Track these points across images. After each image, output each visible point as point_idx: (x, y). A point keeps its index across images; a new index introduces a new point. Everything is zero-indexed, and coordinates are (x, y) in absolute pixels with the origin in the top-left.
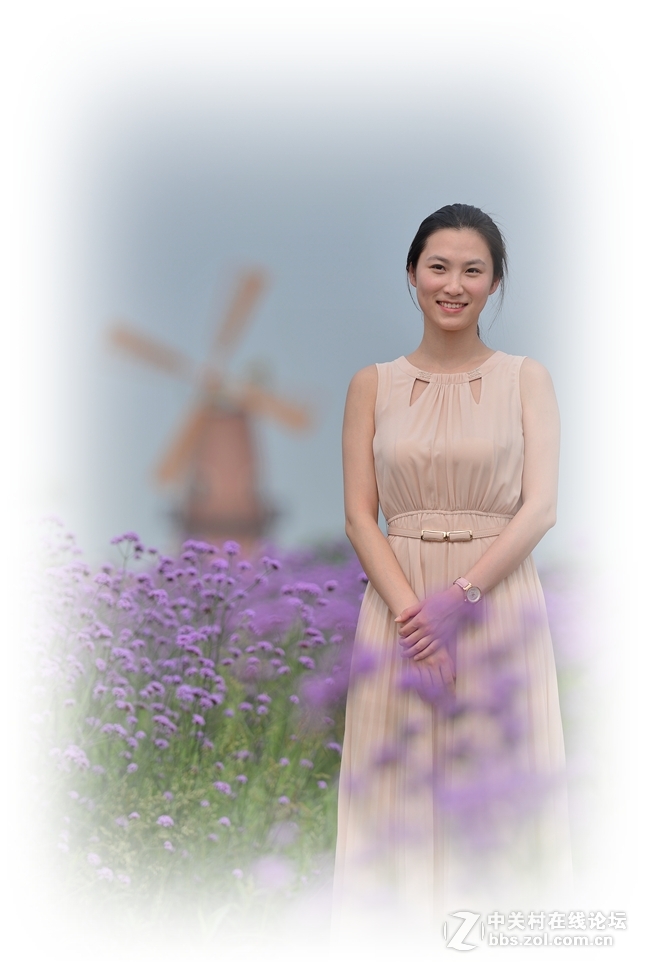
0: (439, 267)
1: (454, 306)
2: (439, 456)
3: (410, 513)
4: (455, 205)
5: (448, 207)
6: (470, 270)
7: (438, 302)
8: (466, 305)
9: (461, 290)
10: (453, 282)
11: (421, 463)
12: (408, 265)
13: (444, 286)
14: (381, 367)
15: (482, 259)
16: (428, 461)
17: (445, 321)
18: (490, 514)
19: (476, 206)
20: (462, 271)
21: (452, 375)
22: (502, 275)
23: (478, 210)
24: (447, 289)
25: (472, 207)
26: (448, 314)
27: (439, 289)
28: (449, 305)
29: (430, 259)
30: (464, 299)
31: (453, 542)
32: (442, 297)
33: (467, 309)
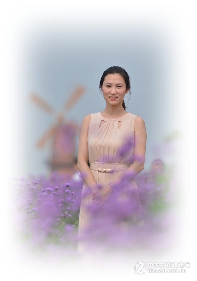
0: (109, 86)
1: (114, 98)
2: (104, 145)
3: (96, 163)
4: (114, 66)
5: (112, 67)
6: (119, 86)
7: (109, 97)
8: (118, 97)
9: (116, 93)
10: (113, 90)
11: (98, 148)
12: (100, 86)
13: (111, 92)
14: (93, 115)
15: (122, 83)
16: (100, 147)
17: (112, 103)
18: (120, 164)
19: (120, 67)
20: (116, 87)
21: (113, 120)
22: (129, 87)
23: (121, 68)
24: (111, 93)
25: (119, 67)
26: (112, 100)
27: (109, 93)
28: (112, 98)
29: (106, 84)
30: (117, 96)
31: (107, 173)
32: (110, 95)
33: (118, 99)
